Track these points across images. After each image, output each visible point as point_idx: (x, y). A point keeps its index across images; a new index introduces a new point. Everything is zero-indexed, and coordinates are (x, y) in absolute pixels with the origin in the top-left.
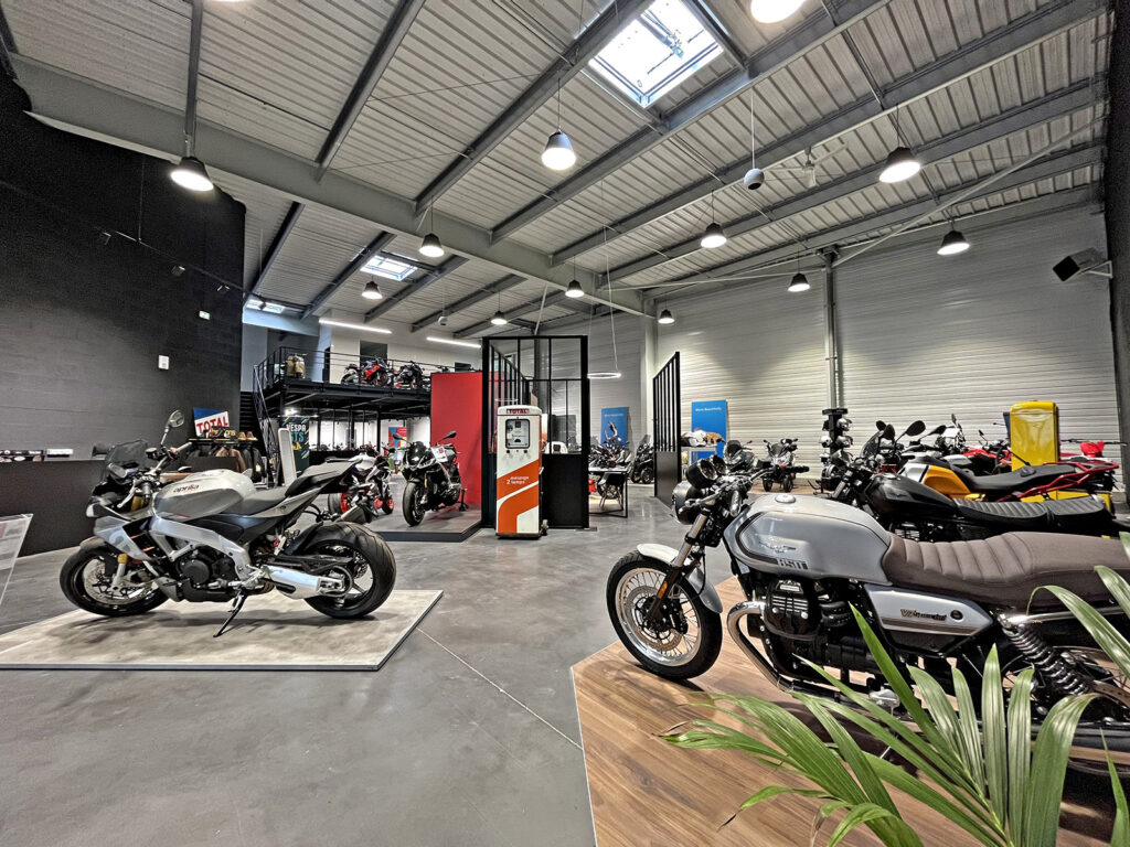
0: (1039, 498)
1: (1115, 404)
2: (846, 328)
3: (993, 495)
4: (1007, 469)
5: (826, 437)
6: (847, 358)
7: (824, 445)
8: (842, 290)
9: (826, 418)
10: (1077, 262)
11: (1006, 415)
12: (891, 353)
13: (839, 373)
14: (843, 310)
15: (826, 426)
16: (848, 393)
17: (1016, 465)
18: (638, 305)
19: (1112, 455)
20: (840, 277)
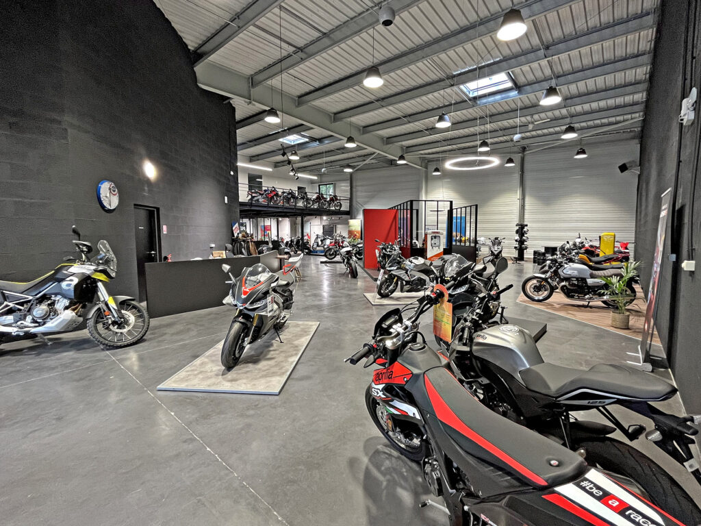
0: (608, 264)
1: (634, 226)
2: (528, 183)
3: (597, 263)
4: (598, 255)
5: (517, 237)
6: (527, 199)
7: (516, 241)
8: (527, 166)
9: (517, 228)
10: (628, 165)
11: (600, 237)
12: (548, 197)
13: (523, 207)
14: (527, 175)
15: (517, 232)
16: (526, 216)
17: (601, 254)
18: (420, 163)
19: (631, 247)
20: (527, 159)
